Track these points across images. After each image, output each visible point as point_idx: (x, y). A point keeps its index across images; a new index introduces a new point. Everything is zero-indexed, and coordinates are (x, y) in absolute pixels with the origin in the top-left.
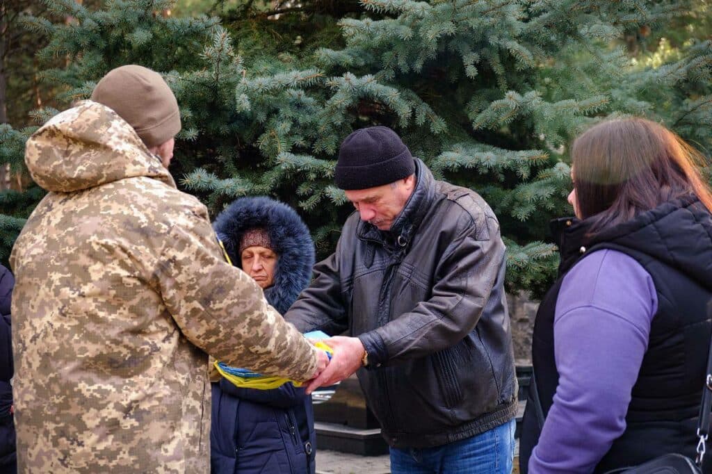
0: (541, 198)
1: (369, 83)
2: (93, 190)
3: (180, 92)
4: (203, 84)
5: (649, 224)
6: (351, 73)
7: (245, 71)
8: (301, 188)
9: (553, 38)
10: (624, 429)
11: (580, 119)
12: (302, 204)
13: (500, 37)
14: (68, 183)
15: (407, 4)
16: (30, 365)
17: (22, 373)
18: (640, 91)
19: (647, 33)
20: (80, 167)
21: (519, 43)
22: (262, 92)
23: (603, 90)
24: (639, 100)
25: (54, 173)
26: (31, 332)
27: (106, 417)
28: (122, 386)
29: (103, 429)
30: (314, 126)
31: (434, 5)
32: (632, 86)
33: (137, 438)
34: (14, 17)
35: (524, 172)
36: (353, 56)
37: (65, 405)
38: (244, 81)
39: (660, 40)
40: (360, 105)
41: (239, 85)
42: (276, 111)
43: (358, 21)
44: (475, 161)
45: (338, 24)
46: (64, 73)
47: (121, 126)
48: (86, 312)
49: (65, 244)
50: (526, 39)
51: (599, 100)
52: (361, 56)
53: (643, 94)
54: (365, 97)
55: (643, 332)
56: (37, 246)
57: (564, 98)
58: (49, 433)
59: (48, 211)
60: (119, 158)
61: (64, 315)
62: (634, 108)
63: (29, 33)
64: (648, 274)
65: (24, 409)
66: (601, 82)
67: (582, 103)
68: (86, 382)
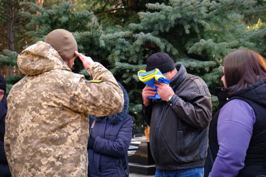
0: (214, 79)
1: (149, 36)
2: (42, 74)
3: (79, 40)
4: (87, 37)
5: (252, 89)
6: (143, 32)
7: (103, 32)
8: (124, 75)
9: (218, 19)
10: (244, 166)
11: (227, 50)
12: (124, 81)
13: (198, 19)
14: (32, 72)
15: (163, 7)
16: (20, 141)
17: (17, 144)
18: (250, 39)
19: (253, 17)
20: (37, 66)
21: (205, 21)
22: (109, 40)
23: (236, 38)
24: (250, 42)
25: (27, 68)
26: (20, 129)
27: (50, 161)
28: (56, 149)
29: (49, 165)
30: (128, 52)
31: (173, 7)
32: (248, 37)
33: (61, 169)
34: (17, 11)
35: (207, 69)
36: (143, 26)
37: (34, 156)
38: (103, 36)
39: (258, 20)
40: (146, 44)
41: (101, 37)
42: (115, 47)
43: (145, 13)
44: (188, 65)
45: (138, 14)
46: (36, 33)
47: (53, 51)
48: (42, 121)
49: (33, 95)
50: (208, 19)
51: (235, 42)
52: (146, 26)
53: (252, 40)
54: (148, 41)
55: (251, 130)
56: (22, 96)
57: (222, 42)
58: (27, 167)
59: (26, 82)
60: (52, 63)
61: (34, 122)
62: (248, 45)
63: (23, 17)
64: (252, 108)
65: (17, 158)
66: (236, 36)
67: (229, 44)
68: (43, 147)
